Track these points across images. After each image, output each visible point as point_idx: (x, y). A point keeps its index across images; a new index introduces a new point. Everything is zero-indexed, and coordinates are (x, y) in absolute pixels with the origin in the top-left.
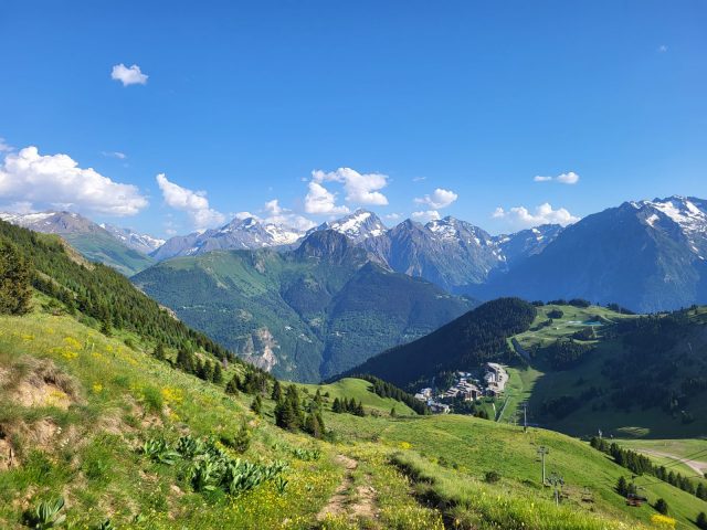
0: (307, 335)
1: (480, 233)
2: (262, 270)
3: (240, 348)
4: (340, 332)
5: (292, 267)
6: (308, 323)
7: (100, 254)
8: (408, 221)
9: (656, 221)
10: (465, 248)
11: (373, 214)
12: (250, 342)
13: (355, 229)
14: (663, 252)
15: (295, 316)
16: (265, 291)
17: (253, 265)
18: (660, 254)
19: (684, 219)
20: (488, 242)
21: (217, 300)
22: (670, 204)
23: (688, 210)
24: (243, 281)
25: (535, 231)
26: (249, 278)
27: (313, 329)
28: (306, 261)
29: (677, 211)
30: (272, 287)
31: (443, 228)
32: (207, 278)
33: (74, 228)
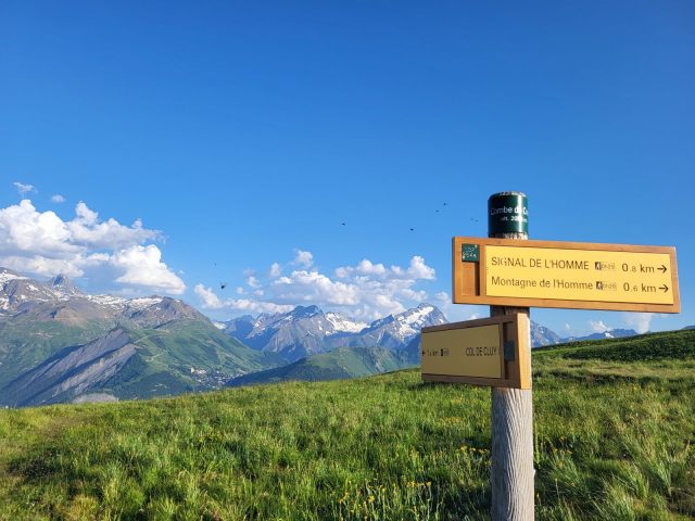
2: (381, 369)
7: (211, 342)
11: (436, 309)
13: (420, 322)
33: (182, 315)
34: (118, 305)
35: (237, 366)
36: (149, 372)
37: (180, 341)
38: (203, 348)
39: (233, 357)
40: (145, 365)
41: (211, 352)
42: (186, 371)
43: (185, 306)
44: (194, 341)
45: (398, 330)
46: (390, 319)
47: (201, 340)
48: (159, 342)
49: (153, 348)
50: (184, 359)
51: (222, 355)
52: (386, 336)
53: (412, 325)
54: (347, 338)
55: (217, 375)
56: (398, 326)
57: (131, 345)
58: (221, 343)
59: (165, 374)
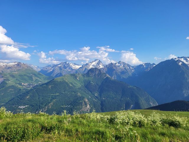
0: (95, 99)
1: (128, 65)
2: (79, 80)
3: (81, 105)
4: (104, 98)
5: (86, 78)
6: (94, 95)
7: (31, 75)
8: (111, 63)
9: (181, 64)
10: (126, 70)
11: (99, 60)
12: (83, 103)
13: (95, 65)
14: (186, 73)
15: (90, 93)
16: (81, 86)
17: (76, 78)
18: (185, 74)
19: (188, 63)
20: (131, 68)
21: (71, 90)
22: (183, 58)
23: (188, 60)
24: (75, 83)
25: (143, 65)
26: (76, 82)
27: (96, 97)
28: (90, 77)
29: (185, 61)
30: (82, 84)
31: (119, 64)
32: (67, 83)
33: (23, 67)
34: (4, 65)
35: (39, 81)
36: (7, 86)
37: (20, 75)
38: (28, 77)
39: (38, 79)
40: (6, 84)
41: (31, 78)
42: (20, 84)
43: (24, 64)
44: (25, 75)
45: (89, 67)
46: (87, 64)
47: (28, 75)
48: (13, 76)
49: (10, 78)
50: (21, 80)
51: (34, 78)
52: (86, 69)
53: (93, 66)
54: (75, 70)
55: (31, 85)
56: (89, 66)
57: (2, 78)
58: (35, 75)
59: (13, 86)
